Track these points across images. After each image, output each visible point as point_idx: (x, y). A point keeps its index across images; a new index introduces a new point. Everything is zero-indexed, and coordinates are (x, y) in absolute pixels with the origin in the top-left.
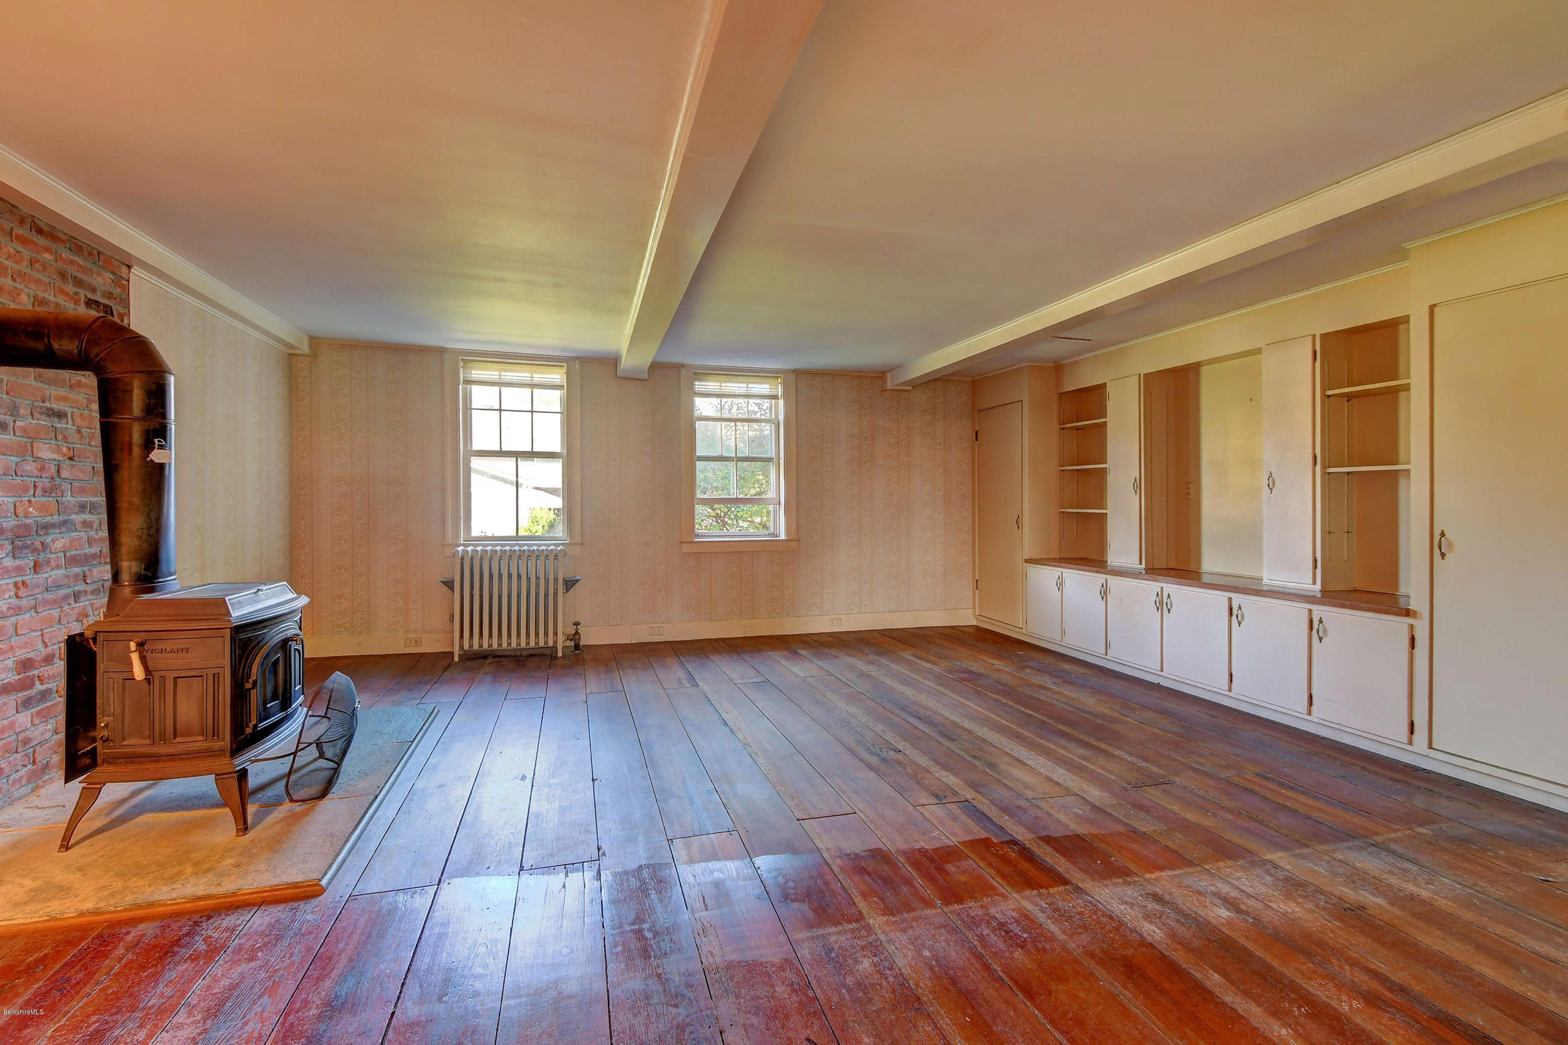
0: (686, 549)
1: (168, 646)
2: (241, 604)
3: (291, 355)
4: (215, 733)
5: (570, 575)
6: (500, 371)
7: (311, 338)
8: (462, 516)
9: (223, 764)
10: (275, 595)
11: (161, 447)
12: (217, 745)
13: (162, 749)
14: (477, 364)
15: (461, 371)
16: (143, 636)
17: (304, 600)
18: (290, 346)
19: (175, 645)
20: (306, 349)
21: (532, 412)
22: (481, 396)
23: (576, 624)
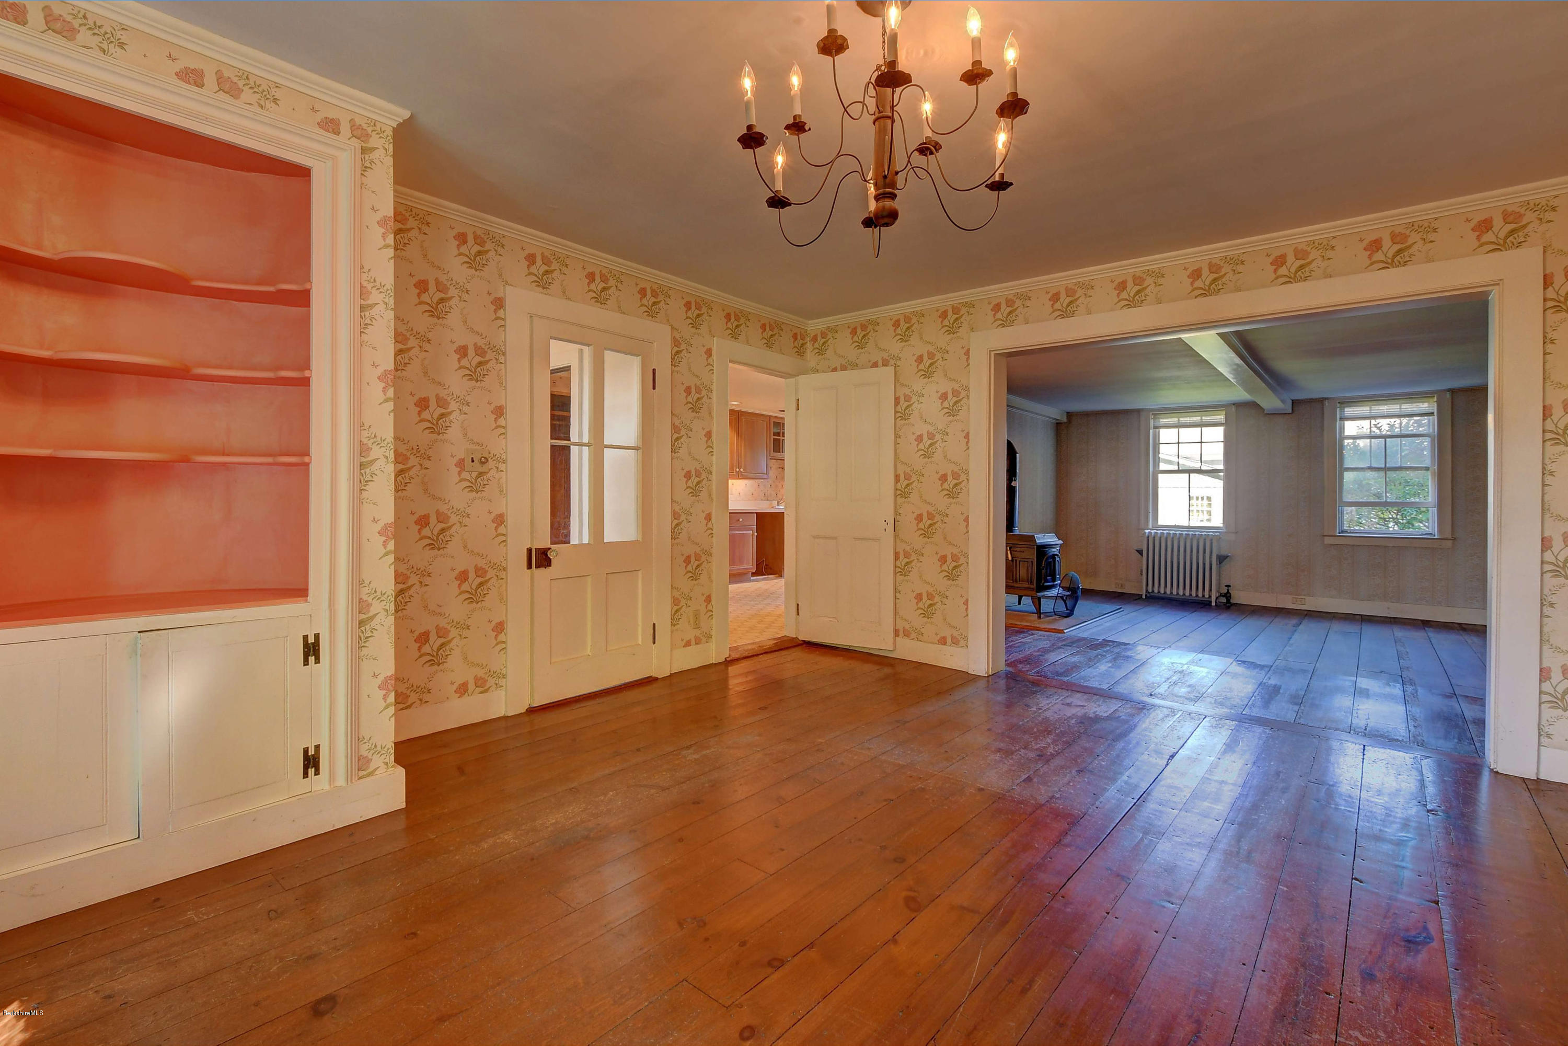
0: (1328, 541)
1: (1018, 549)
2: (1039, 539)
3: (1057, 423)
4: (1031, 582)
5: (1223, 553)
6: (1178, 418)
7: (1068, 413)
8: (1150, 511)
9: (1033, 593)
10: (1051, 538)
11: (1015, 480)
12: (1032, 586)
13: (1016, 585)
14: (1162, 416)
15: (1152, 421)
16: (1011, 545)
17: (1061, 542)
18: (1056, 419)
19: (1021, 550)
20: (1065, 420)
21: (1201, 442)
22: (1166, 435)
23: (1228, 586)
